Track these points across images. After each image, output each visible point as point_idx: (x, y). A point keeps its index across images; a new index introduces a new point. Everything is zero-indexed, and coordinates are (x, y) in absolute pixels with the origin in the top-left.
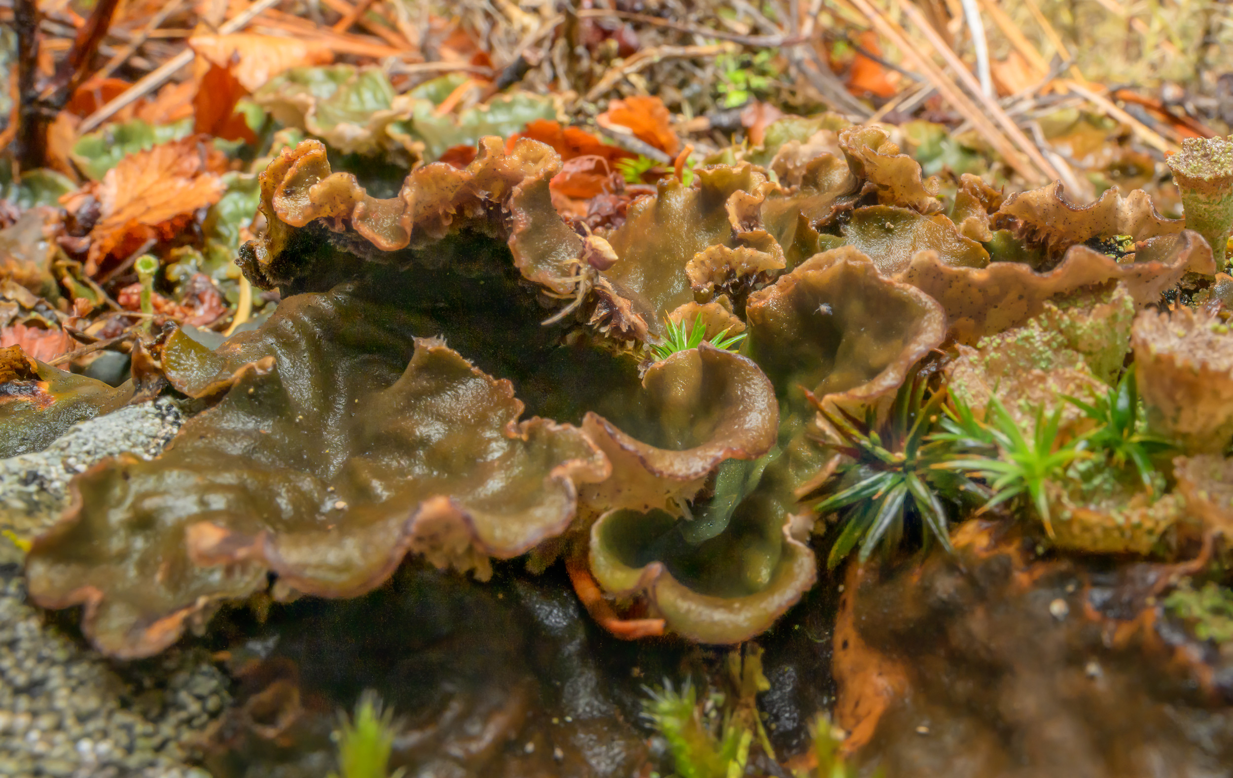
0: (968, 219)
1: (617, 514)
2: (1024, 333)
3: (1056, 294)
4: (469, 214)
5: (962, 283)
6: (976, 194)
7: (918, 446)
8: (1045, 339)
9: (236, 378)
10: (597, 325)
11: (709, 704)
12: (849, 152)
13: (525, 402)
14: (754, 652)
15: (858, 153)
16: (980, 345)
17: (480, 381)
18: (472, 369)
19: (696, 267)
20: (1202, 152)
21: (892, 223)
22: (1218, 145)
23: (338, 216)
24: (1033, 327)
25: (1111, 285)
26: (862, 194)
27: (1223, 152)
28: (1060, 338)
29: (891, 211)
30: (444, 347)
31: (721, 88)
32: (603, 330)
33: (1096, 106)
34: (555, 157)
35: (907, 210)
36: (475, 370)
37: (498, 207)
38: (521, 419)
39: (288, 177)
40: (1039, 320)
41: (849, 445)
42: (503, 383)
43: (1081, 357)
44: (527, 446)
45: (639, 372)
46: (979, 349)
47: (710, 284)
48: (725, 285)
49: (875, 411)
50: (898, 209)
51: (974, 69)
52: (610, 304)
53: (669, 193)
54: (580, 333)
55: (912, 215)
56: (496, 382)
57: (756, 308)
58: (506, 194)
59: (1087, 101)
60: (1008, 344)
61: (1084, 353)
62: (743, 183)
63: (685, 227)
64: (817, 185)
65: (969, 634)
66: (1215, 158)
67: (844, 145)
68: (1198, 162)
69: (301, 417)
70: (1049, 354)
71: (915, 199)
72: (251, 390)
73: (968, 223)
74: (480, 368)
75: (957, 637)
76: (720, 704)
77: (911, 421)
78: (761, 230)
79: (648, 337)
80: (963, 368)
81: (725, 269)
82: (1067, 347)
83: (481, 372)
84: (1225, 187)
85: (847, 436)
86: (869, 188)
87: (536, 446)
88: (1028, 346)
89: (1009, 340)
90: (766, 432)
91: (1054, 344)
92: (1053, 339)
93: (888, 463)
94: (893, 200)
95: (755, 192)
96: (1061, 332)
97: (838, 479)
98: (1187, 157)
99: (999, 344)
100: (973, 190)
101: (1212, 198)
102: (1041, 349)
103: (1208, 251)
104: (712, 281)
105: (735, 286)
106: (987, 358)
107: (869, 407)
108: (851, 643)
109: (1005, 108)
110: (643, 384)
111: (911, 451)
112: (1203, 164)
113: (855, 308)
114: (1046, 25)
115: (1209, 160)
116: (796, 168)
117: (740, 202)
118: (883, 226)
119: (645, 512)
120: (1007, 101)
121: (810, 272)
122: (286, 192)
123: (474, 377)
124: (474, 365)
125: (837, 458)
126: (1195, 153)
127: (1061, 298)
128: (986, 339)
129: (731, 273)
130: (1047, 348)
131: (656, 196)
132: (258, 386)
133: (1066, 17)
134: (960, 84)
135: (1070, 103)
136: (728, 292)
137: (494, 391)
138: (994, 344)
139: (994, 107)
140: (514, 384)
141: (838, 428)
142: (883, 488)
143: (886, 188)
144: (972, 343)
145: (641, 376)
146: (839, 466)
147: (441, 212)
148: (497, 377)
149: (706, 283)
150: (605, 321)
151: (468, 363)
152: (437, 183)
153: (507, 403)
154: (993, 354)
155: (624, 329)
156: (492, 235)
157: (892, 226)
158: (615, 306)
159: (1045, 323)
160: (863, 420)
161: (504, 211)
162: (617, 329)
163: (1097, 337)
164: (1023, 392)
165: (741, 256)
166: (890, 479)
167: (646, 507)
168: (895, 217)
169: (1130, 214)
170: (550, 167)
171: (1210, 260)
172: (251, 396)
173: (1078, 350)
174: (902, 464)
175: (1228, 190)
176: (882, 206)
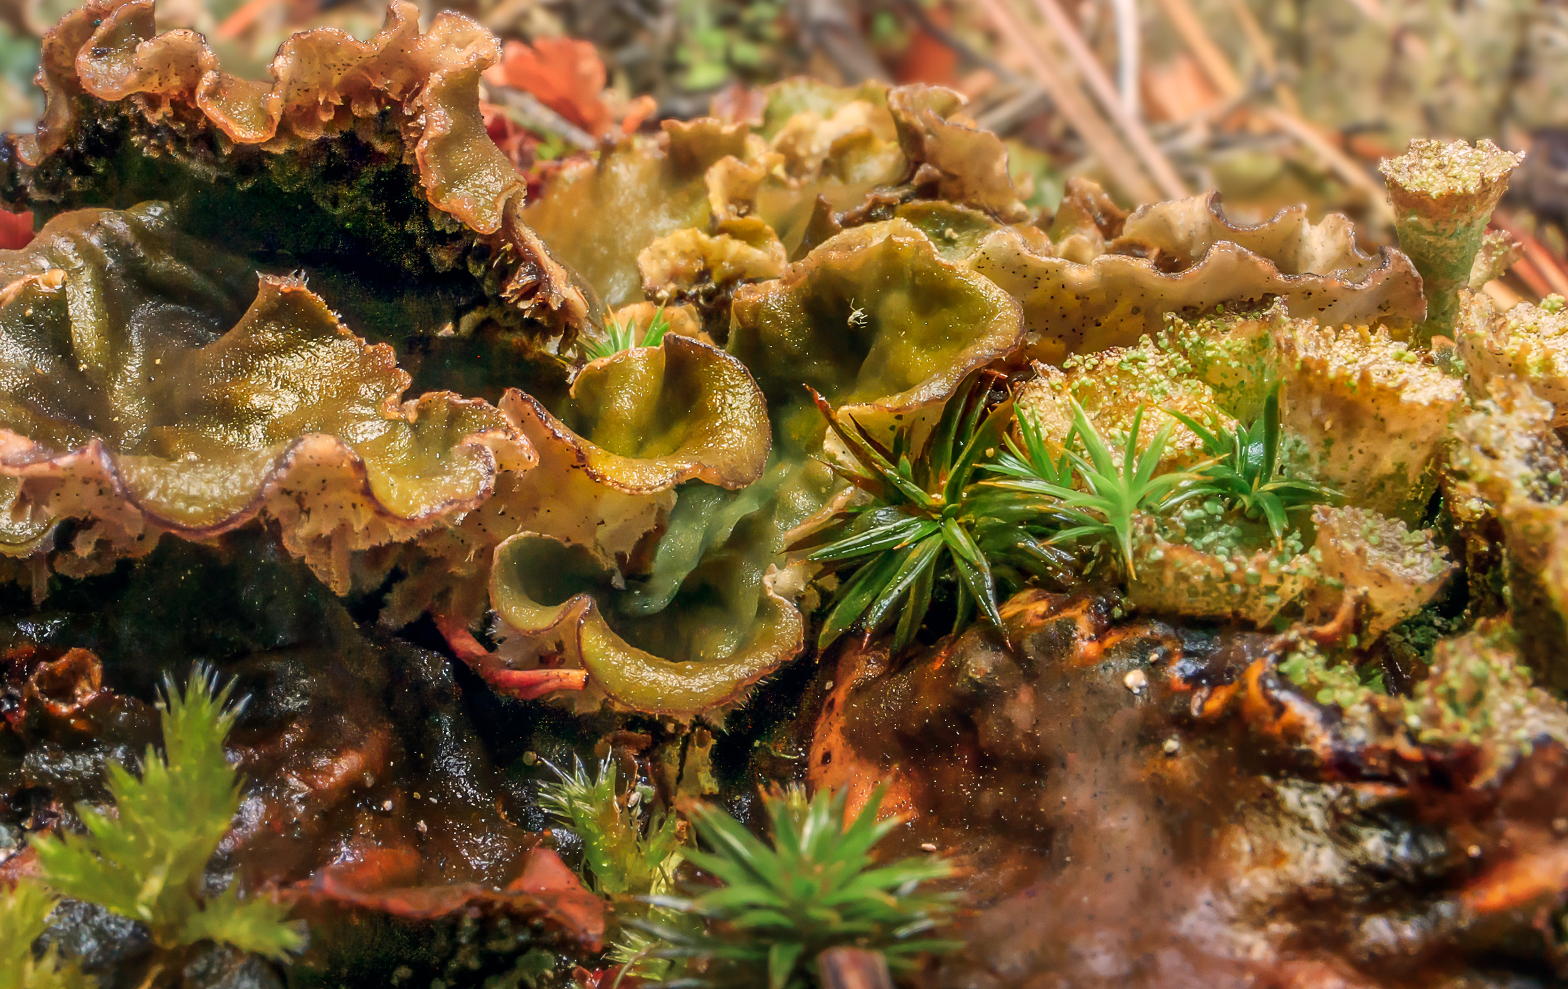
0: (1072, 237)
1: (528, 539)
2: (1132, 353)
3: (1185, 309)
4: (357, 110)
5: (1052, 283)
6: (1090, 209)
7: (963, 487)
8: (1161, 364)
9: (9, 293)
10: (516, 298)
11: (635, 797)
12: (903, 117)
13: (411, 374)
14: (702, 743)
15: (919, 123)
16: (1068, 364)
17: (348, 344)
18: (339, 327)
19: (653, 258)
20: (1435, 162)
21: (956, 231)
22: (1462, 153)
23: (166, 94)
24: (1146, 346)
25: (1267, 299)
26: (915, 182)
27: (1468, 164)
28: (1183, 362)
29: (957, 213)
30: (304, 288)
31: (684, 55)
32: (523, 305)
33: (1314, 155)
34: (493, 41)
35: (980, 213)
36: (342, 328)
37: (398, 106)
38: (405, 397)
39: (101, 31)
40: (1156, 340)
41: (869, 476)
42: (381, 349)
43: (1208, 391)
44: (415, 428)
45: (569, 374)
46: (1066, 371)
47: (672, 286)
48: (693, 291)
49: (909, 437)
50: (967, 210)
51: (1113, 71)
52: (539, 270)
53: (616, 156)
54: (484, 316)
55: (988, 222)
56: (371, 348)
57: (747, 302)
58: (412, 89)
59: (1298, 143)
60: (1109, 367)
61: (1214, 386)
62: (736, 148)
63: (638, 209)
64: (843, 176)
65: (1008, 724)
66: (1455, 172)
67: (896, 106)
68: (1429, 175)
69: (85, 366)
70: (1166, 385)
71: (994, 202)
72: (30, 312)
73: (1072, 243)
74: (350, 327)
75: (991, 730)
76: (647, 801)
77: (957, 451)
78: (755, 219)
79: (587, 325)
80: (1039, 394)
81: (698, 266)
82: (1190, 375)
83: (350, 332)
84: (1459, 211)
85: (866, 461)
86: (927, 175)
87: (429, 427)
88: (1135, 372)
89: (1109, 361)
90: (751, 456)
91: (1173, 371)
92: (1172, 363)
93: (920, 505)
94: (960, 197)
95: (753, 163)
96: (1185, 353)
97: (847, 518)
98: (1413, 165)
99: (1095, 366)
100: (1085, 203)
101: (1441, 226)
102: (1154, 377)
103: (1416, 280)
104: (676, 282)
105: (709, 296)
106: (1076, 384)
107: (901, 431)
108: (835, 756)
109: (1158, 140)
110: (572, 391)
111: (953, 492)
112: (1435, 179)
113: (897, 303)
114: (1250, 27)
115: (1446, 174)
116: (810, 155)
117: (731, 174)
118: (941, 235)
119: (567, 545)
120: (1163, 128)
121: (834, 254)
122: (95, 51)
123: (342, 338)
124: (341, 321)
125: (849, 490)
126: (1425, 161)
127: (1191, 312)
128: (1078, 358)
129: (703, 276)
130: (1162, 377)
131: (595, 162)
132: (38, 306)
133: (1285, 15)
134: (1086, 88)
135: (1271, 146)
136: (697, 304)
137: (364, 359)
138: (1088, 366)
139: (1138, 135)
140: (396, 350)
141: (855, 449)
142: (909, 536)
143: (953, 178)
144: (1057, 360)
145: (571, 379)
146: (849, 504)
147: (321, 100)
148: (371, 342)
149: (666, 284)
150: (528, 293)
151: (334, 316)
152: (323, 56)
153: (385, 374)
154: (1085, 378)
155: (555, 306)
156: (382, 147)
157: (955, 236)
158: (545, 273)
159: (1164, 343)
160: (890, 449)
161: (408, 112)
162: (544, 306)
163: (1234, 364)
164: (1119, 418)
165: (723, 249)
166: (918, 528)
167: (568, 540)
168: (962, 223)
169: (1320, 249)
170: (484, 53)
171: (1419, 294)
172: (28, 320)
173: (1206, 382)
174: (938, 510)
175: (1466, 218)
176: (944, 203)
